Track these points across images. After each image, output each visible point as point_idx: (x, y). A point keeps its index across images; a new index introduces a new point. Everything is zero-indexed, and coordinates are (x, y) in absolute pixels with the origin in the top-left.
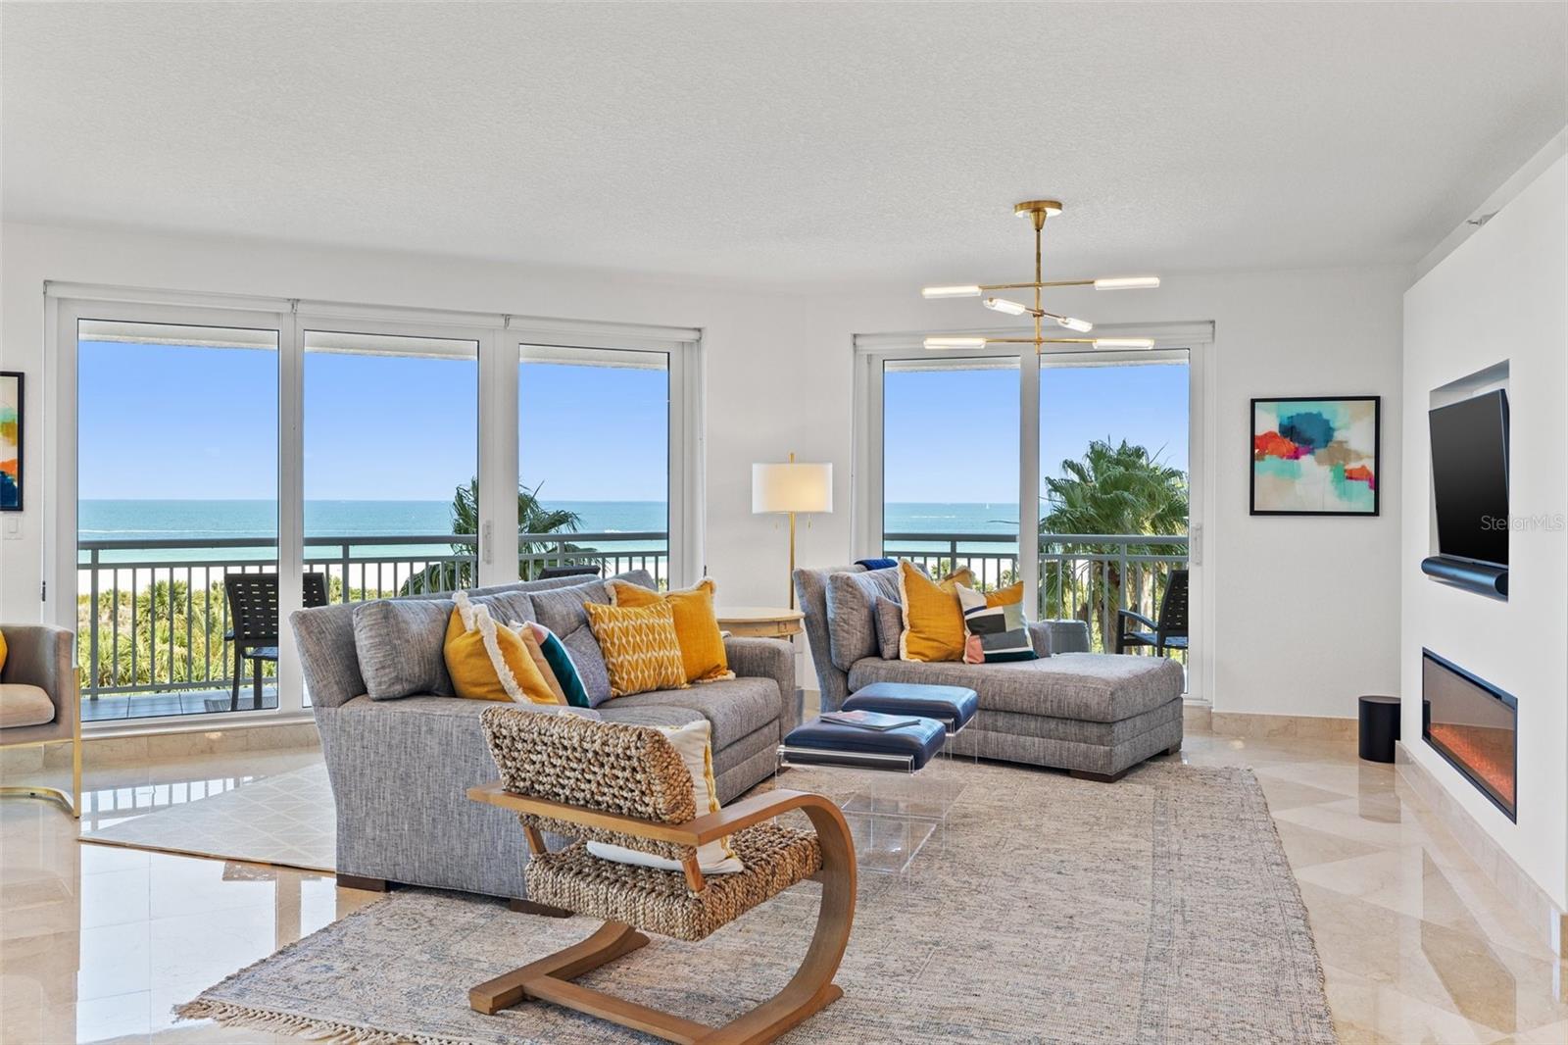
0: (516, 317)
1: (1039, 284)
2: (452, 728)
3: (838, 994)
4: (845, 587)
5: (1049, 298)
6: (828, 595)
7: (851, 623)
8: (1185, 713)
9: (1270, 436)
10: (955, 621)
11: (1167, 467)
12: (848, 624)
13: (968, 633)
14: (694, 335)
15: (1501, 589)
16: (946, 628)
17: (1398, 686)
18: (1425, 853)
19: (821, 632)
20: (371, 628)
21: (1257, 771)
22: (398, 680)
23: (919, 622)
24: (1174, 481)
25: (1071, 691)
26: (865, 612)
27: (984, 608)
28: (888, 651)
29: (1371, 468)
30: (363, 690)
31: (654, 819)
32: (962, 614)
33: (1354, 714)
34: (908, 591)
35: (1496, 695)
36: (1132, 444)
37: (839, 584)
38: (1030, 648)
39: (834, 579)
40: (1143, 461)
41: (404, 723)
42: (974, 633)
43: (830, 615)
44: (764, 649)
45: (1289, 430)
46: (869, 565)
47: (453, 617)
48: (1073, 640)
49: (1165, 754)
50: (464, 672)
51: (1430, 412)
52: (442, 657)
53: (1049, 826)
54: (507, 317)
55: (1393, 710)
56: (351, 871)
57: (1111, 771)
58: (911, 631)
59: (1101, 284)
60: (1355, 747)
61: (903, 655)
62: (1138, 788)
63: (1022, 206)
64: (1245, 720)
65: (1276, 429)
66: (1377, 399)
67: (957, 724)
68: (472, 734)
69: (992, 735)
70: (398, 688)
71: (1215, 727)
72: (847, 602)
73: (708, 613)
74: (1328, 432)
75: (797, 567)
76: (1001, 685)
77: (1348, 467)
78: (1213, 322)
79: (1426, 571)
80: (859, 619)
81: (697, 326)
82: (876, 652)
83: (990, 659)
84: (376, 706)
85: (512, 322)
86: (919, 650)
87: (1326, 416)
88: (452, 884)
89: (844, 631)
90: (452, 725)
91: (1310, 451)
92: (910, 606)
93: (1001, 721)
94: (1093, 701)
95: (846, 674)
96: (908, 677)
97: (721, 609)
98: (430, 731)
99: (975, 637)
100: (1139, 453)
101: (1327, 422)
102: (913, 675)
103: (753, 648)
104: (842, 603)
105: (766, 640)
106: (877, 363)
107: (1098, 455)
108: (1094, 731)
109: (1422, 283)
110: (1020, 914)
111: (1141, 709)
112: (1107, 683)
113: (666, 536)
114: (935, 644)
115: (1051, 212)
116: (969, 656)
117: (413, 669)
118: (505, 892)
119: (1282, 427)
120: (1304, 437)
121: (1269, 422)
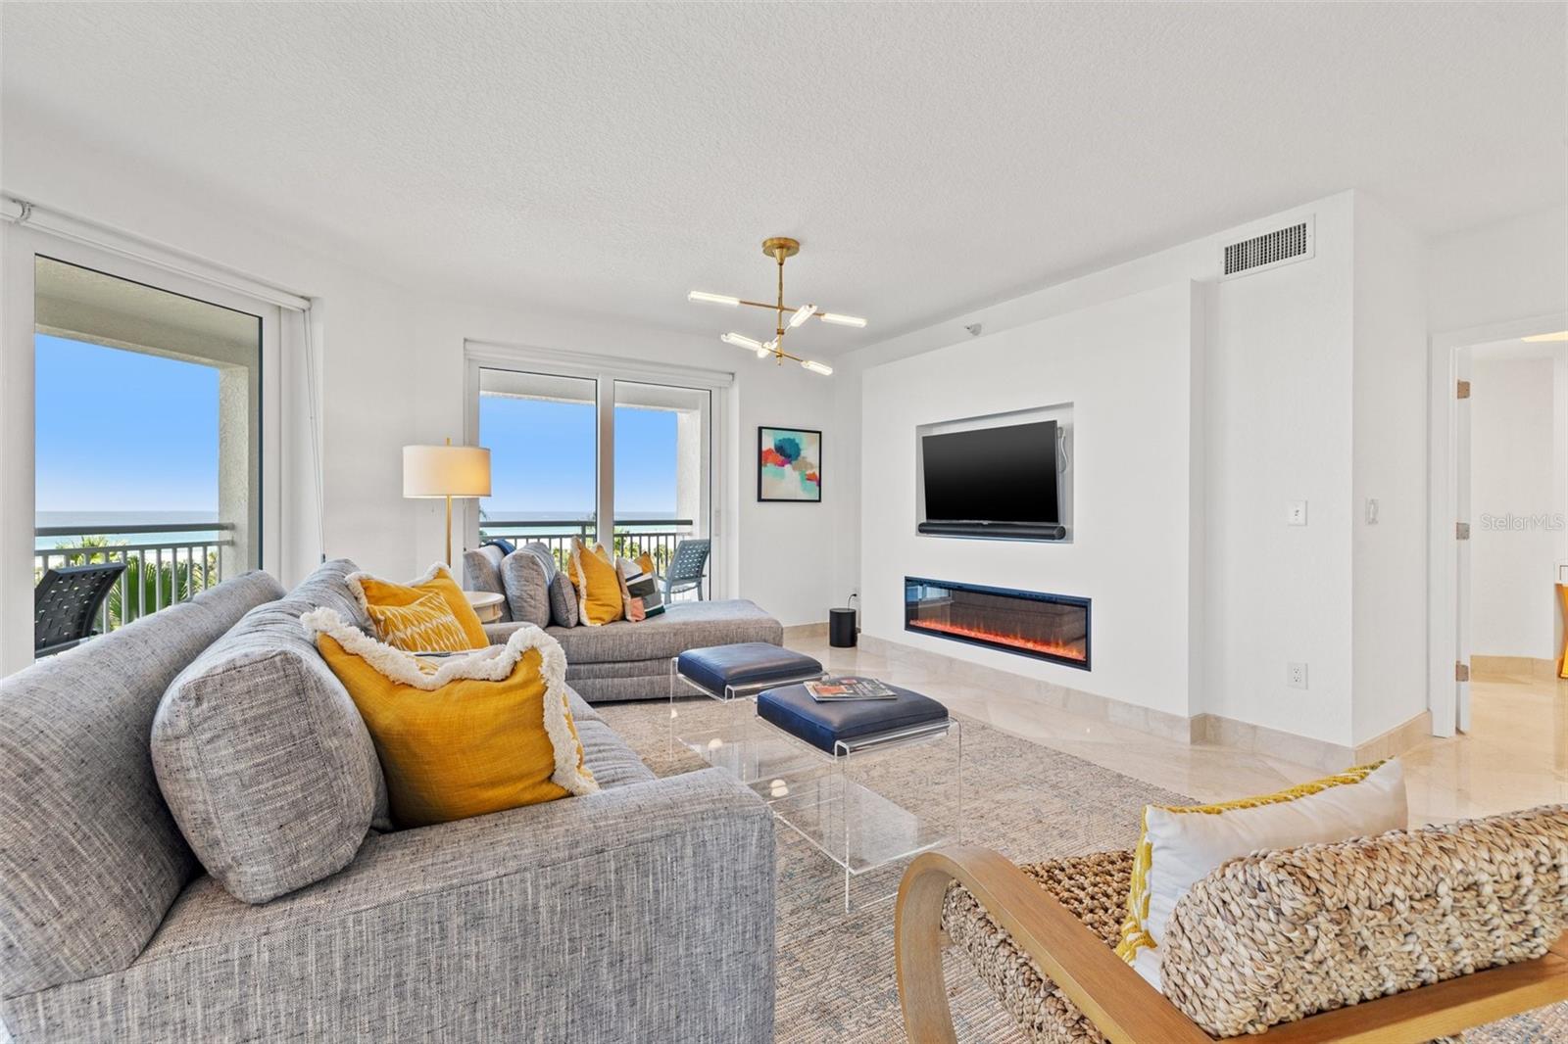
2: (536, 893)
4: (531, 565)
7: (537, 598)
9: (769, 451)
10: (616, 586)
12: (535, 600)
13: (628, 597)
14: (303, 304)
16: (614, 595)
23: (596, 592)
26: (545, 587)
27: (641, 574)
28: (572, 619)
29: (817, 474)
32: (624, 582)
34: (583, 566)
37: (524, 563)
38: (663, 603)
42: (633, 596)
45: (780, 449)
51: (922, 438)
55: (852, 616)
58: (588, 600)
60: (827, 639)
61: (585, 619)
65: (773, 447)
66: (820, 433)
68: (588, 889)
72: (533, 578)
74: (798, 451)
76: (692, 635)
77: (808, 473)
78: (733, 374)
79: (919, 531)
81: (307, 294)
82: (551, 622)
83: (648, 615)
84: (280, 918)
86: (599, 616)
87: (797, 441)
89: (531, 606)
90: (536, 887)
91: (790, 463)
92: (586, 578)
99: (635, 599)
101: (797, 445)
102: (606, 638)
106: (475, 370)
114: (609, 609)
116: (632, 615)
119: (775, 445)
120: (787, 453)
121: (769, 443)
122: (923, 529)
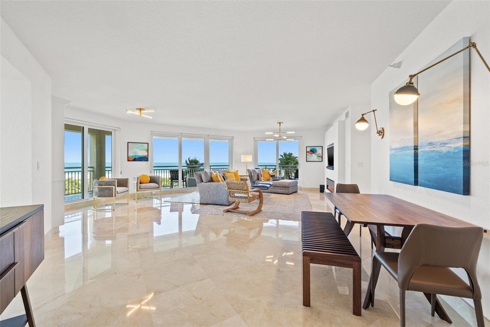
0: (210, 135)
1: (280, 133)
3: (262, 211)
5: (281, 134)
6: (252, 172)
8: (298, 188)
9: (309, 151)
10: (268, 175)
11: (296, 156)
13: (270, 177)
14: (232, 138)
15: (333, 169)
16: (267, 176)
17: (324, 183)
18: (327, 203)
19: (251, 177)
20: (204, 174)
21: (307, 194)
22: (207, 180)
24: (297, 158)
25: (284, 184)
26: (257, 175)
27: (272, 174)
28: (260, 179)
29: (321, 155)
30: (203, 181)
31: (245, 190)
32: (269, 175)
33: (319, 187)
34: (262, 172)
35: (333, 181)
36: (291, 153)
38: (278, 179)
39: (253, 170)
40: (292, 155)
41: (208, 185)
43: (252, 175)
44: (246, 179)
46: (256, 169)
47: (212, 173)
48: (283, 178)
49: (296, 192)
50: (214, 179)
51: (327, 149)
52: (211, 178)
53: (282, 199)
54: (208, 135)
55: (324, 186)
56: (202, 203)
57: (289, 193)
58: (263, 177)
59: (288, 133)
60: (319, 191)
61: (262, 180)
62: (292, 195)
63: (278, 123)
64: (306, 188)
65: (309, 150)
66: (322, 147)
67: (271, 186)
69: (274, 190)
70: (207, 181)
71: (302, 189)
73: (238, 174)
74: (316, 151)
75: (247, 169)
76: (275, 183)
77: (319, 155)
78: (302, 136)
79: (327, 168)
80: (256, 175)
81: (233, 136)
82: (258, 180)
83: (273, 180)
84: (204, 183)
85: (209, 136)
86: (264, 179)
87: (316, 149)
88: (214, 204)
89: (254, 177)
90: (214, 185)
91: (314, 153)
92: (263, 174)
93: (275, 188)
94: (287, 185)
95: (254, 183)
96: (263, 182)
97: (239, 174)
98: (212, 186)
100: (291, 154)
103: (244, 178)
104: (254, 173)
105: (245, 177)
106: (257, 141)
107: (285, 154)
108: (287, 188)
109: (327, 132)
110: (280, 205)
111: (292, 186)
112: (288, 182)
113: (229, 166)
114: (266, 178)
115: (281, 124)
116: (270, 180)
117: (209, 179)
118: (221, 204)
119: (310, 150)
120: (313, 151)
121: (309, 149)
122: (327, 167)
